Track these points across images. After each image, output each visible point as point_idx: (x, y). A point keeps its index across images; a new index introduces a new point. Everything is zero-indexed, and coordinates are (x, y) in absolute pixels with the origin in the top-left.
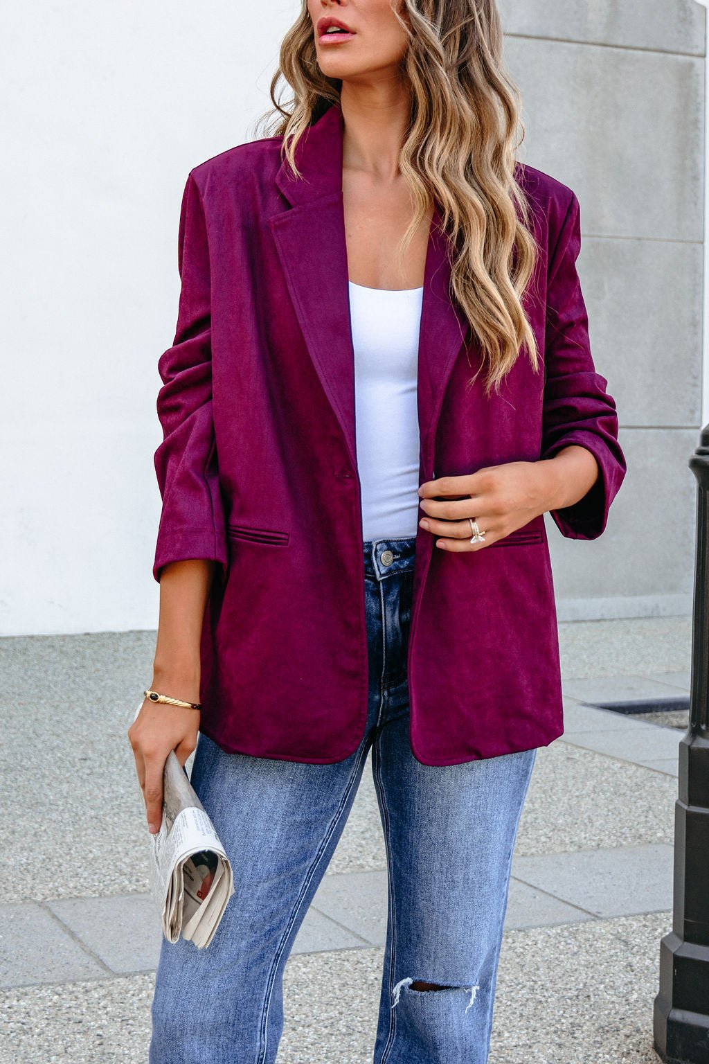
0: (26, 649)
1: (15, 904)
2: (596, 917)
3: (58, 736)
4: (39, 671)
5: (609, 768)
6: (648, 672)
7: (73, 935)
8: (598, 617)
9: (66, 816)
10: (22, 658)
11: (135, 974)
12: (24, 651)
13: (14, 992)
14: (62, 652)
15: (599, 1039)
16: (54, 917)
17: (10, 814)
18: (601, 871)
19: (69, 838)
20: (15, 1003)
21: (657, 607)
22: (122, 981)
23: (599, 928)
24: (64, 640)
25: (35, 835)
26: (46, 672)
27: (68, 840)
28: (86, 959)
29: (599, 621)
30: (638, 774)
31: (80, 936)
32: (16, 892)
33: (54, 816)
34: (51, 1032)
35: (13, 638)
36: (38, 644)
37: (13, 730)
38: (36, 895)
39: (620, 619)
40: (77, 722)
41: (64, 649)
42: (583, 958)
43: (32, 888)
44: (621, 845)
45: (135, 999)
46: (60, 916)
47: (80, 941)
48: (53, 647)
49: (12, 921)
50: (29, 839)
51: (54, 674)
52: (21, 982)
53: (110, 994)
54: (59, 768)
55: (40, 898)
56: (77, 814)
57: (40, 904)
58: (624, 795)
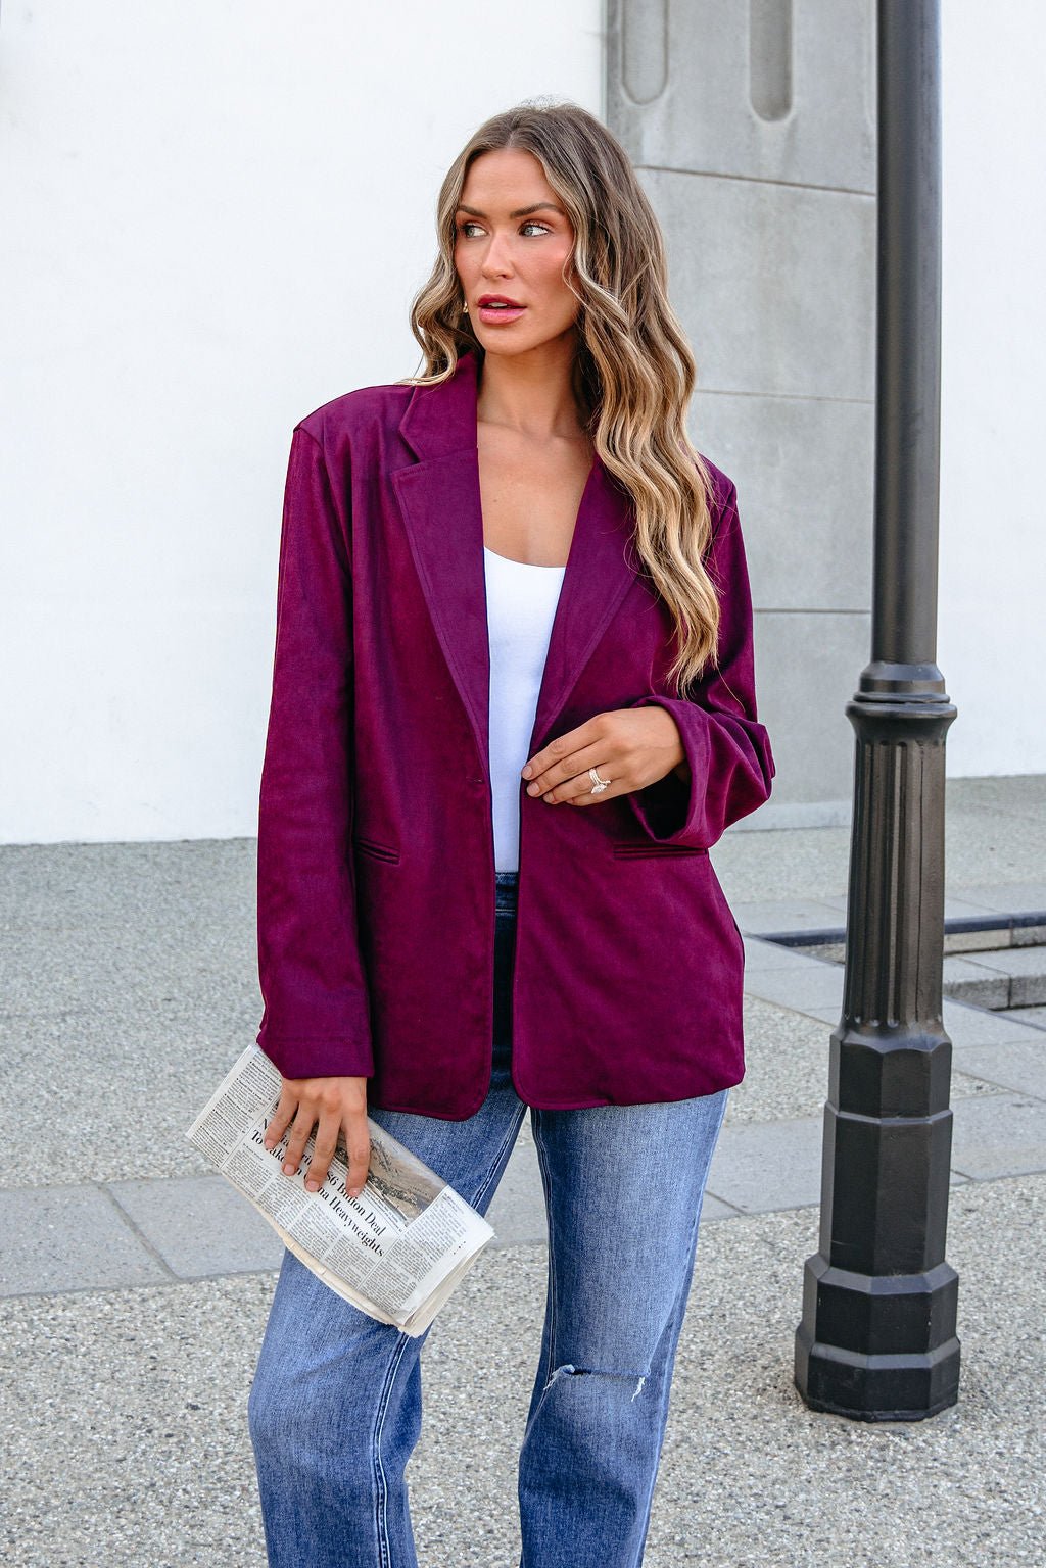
0: (115, 859)
1: (71, 1186)
2: (741, 1212)
3: (141, 970)
4: (127, 886)
5: (769, 1017)
6: (823, 895)
7: (134, 1227)
8: (769, 827)
9: (141, 1072)
10: (109, 870)
11: (202, 1279)
12: (113, 862)
13: (61, 1299)
14: (155, 863)
15: (731, 1371)
16: (115, 1203)
17: (77, 1069)
18: (750, 1152)
19: (141, 1102)
20: (60, 1312)
21: (836, 815)
22: (185, 1287)
23: (744, 1226)
24: (159, 848)
25: (103, 1096)
26: (135, 887)
27: (139, 1105)
28: (146, 1258)
29: (769, 831)
30: (802, 1026)
31: (142, 1228)
32: (75, 1170)
33: (128, 1072)
34: (98, 1351)
35: (102, 845)
36: (129, 853)
37: (90, 962)
38: (97, 1174)
39: (795, 829)
40: (164, 952)
41: (158, 859)
42: (721, 1266)
43: (93, 1165)
44: (777, 1119)
45: (198, 1311)
46: (122, 1202)
47: (142, 1235)
49: (66, 1207)
50: (95, 1101)
51: (144, 891)
52: (68, 1286)
53: (170, 1304)
54: (139, 1010)
55: (100, 1178)
56: (153, 1070)
57: (100, 1186)
58: (784, 1053)
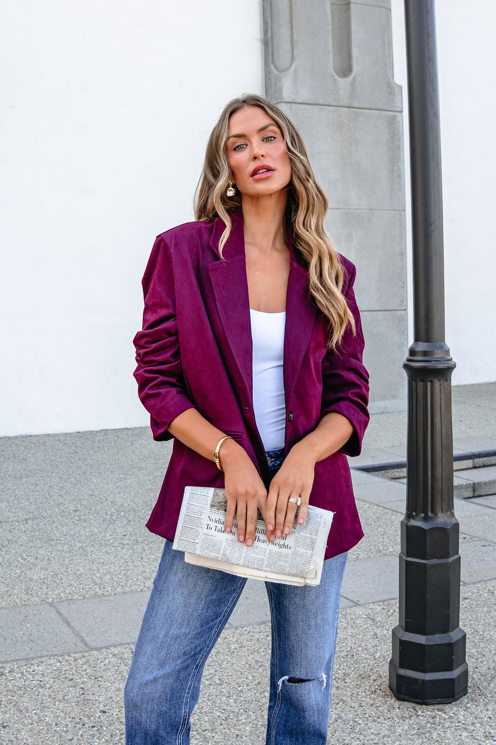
0: (45, 442)
1: (36, 605)
2: (357, 604)
3: (62, 496)
4: (52, 455)
7: (68, 624)
9: (66, 547)
10: (43, 448)
11: (102, 648)
12: (44, 444)
13: (36, 661)
15: (359, 683)
16: (58, 612)
17: (35, 547)
18: (359, 574)
19: (67, 562)
20: (36, 668)
22: (95, 653)
23: (359, 611)
24: (66, 436)
25: (48, 560)
26: (56, 456)
28: (75, 639)
30: (378, 511)
31: (72, 624)
32: (38, 597)
33: (59, 547)
34: (56, 686)
35: (38, 435)
36: (52, 439)
37: (37, 493)
38: (48, 598)
40: (72, 487)
41: (66, 442)
42: (350, 631)
43: (47, 594)
44: (370, 557)
45: (102, 664)
46: (62, 611)
47: (72, 627)
48: (60, 440)
49: (35, 615)
50: (45, 562)
52: (39, 654)
53: (88, 661)
54: (62, 516)
55: (50, 600)
56: (71, 546)
57: (50, 604)
58: (371, 524)
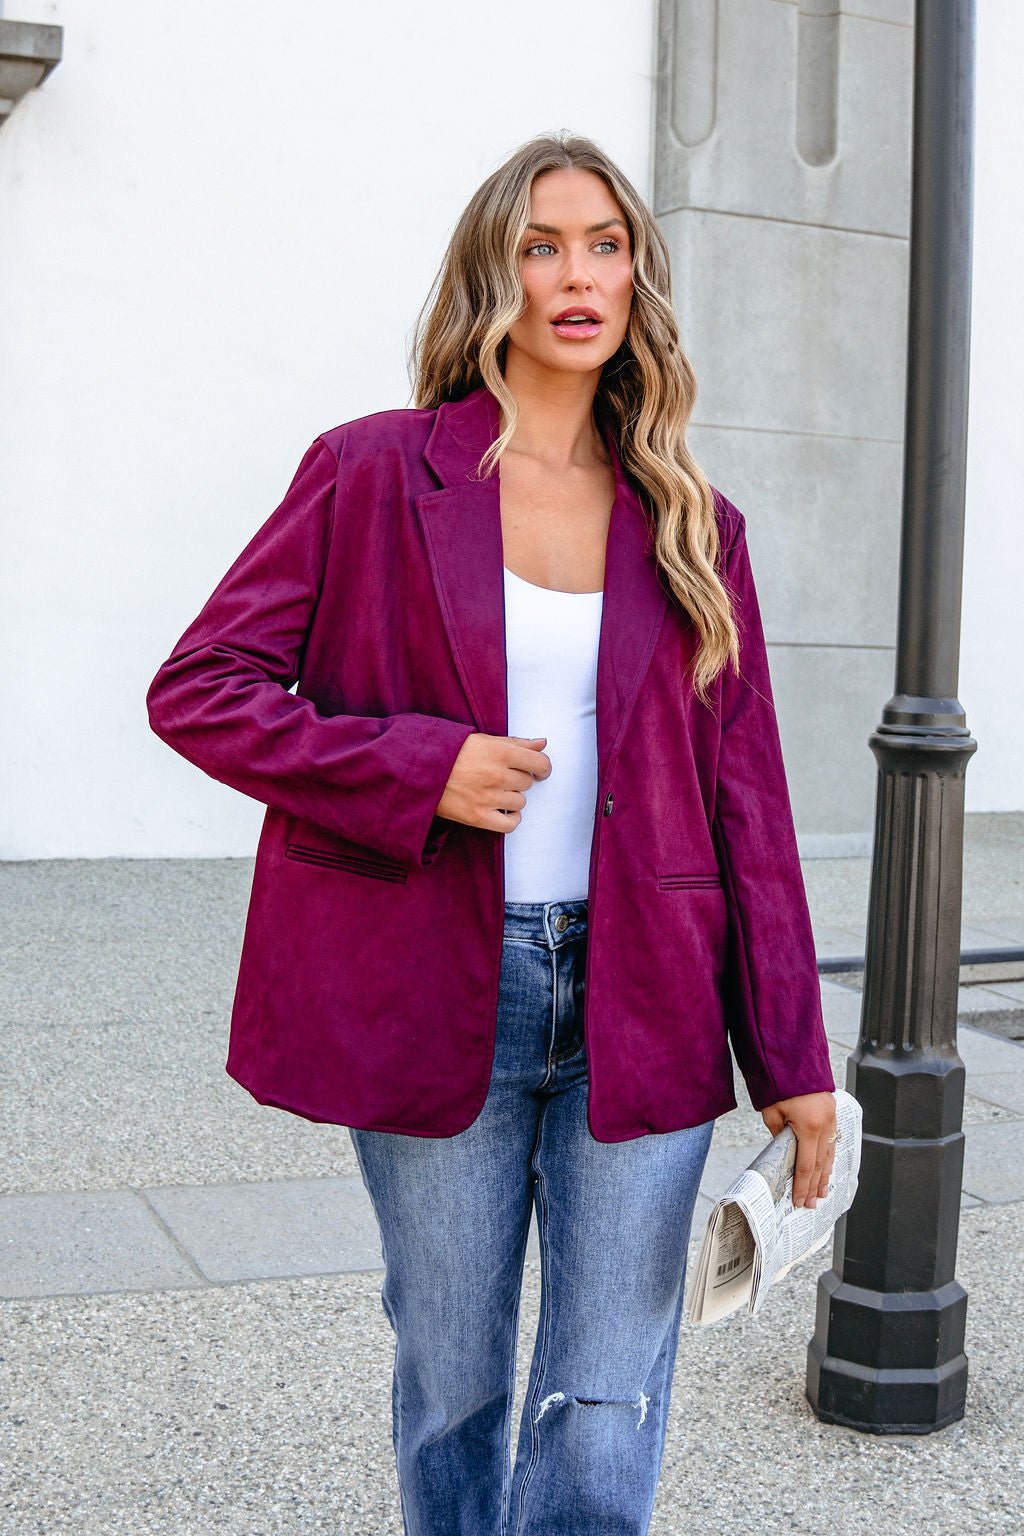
0: (160, 875)
3: (182, 983)
7: (168, 1231)
9: (179, 1082)
10: (154, 885)
11: (233, 1283)
12: (157, 878)
13: (95, 1300)
14: (199, 879)
16: (151, 1208)
17: (117, 1078)
19: (179, 1111)
20: (94, 1313)
22: (216, 1291)
24: (202, 865)
25: (142, 1105)
26: (178, 903)
27: (177, 1114)
28: (179, 1262)
31: (177, 1233)
32: (113, 1175)
33: (167, 1082)
34: (130, 1350)
35: (147, 860)
36: (173, 868)
38: (134, 1180)
40: (205, 965)
41: (202, 876)
43: (131, 1171)
46: (158, 1208)
47: (176, 1240)
50: (135, 1109)
51: (187, 906)
52: (104, 1287)
53: (201, 1307)
54: (179, 1022)
55: (137, 1184)
56: (191, 1081)
57: (137, 1192)
